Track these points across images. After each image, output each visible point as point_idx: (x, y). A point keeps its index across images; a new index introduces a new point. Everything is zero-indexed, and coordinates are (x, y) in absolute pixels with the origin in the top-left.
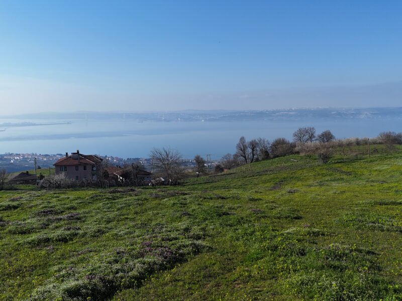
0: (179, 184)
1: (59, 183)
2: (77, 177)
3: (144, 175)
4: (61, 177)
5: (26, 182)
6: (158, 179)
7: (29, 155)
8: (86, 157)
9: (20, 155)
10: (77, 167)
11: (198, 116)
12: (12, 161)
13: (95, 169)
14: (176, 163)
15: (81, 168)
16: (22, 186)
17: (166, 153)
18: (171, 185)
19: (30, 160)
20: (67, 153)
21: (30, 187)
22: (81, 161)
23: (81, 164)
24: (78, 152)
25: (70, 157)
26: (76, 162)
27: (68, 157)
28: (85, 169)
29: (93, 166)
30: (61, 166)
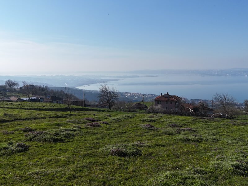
0: (233, 118)
1: (157, 110)
2: (167, 108)
3: (208, 110)
4: (159, 107)
5: (140, 108)
6: (218, 113)
7: (135, 93)
8: (172, 96)
9: (130, 93)
10: (167, 102)
11: (243, 73)
12: (127, 97)
13: (177, 104)
14: (231, 104)
15: (169, 103)
16: (138, 110)
17: (225, 97)
18: (227, 118)
19: (136, 97)
20: (161, 94)
21: (142, 111)
22: (169, 99)
23: (169, 100)
24: (168, 93)
25: (163, 96)
26: (167, 99)
27: (162, 96)
28: (171, 104)
29: (176, 102)
30: (158, 101)
